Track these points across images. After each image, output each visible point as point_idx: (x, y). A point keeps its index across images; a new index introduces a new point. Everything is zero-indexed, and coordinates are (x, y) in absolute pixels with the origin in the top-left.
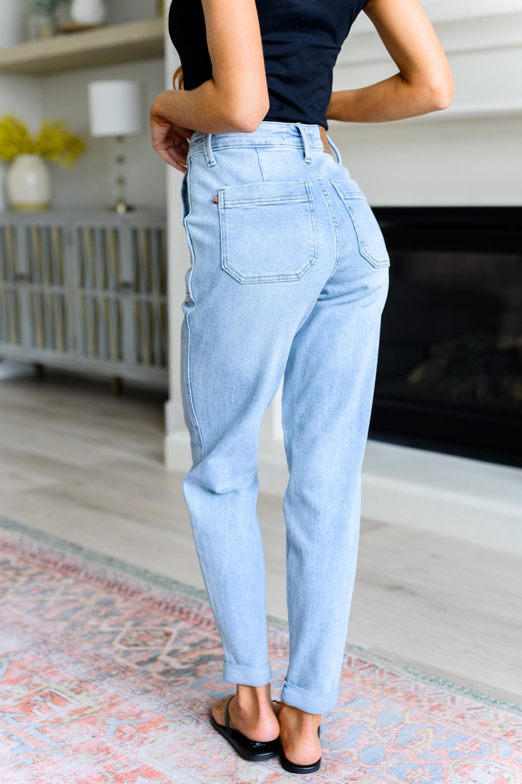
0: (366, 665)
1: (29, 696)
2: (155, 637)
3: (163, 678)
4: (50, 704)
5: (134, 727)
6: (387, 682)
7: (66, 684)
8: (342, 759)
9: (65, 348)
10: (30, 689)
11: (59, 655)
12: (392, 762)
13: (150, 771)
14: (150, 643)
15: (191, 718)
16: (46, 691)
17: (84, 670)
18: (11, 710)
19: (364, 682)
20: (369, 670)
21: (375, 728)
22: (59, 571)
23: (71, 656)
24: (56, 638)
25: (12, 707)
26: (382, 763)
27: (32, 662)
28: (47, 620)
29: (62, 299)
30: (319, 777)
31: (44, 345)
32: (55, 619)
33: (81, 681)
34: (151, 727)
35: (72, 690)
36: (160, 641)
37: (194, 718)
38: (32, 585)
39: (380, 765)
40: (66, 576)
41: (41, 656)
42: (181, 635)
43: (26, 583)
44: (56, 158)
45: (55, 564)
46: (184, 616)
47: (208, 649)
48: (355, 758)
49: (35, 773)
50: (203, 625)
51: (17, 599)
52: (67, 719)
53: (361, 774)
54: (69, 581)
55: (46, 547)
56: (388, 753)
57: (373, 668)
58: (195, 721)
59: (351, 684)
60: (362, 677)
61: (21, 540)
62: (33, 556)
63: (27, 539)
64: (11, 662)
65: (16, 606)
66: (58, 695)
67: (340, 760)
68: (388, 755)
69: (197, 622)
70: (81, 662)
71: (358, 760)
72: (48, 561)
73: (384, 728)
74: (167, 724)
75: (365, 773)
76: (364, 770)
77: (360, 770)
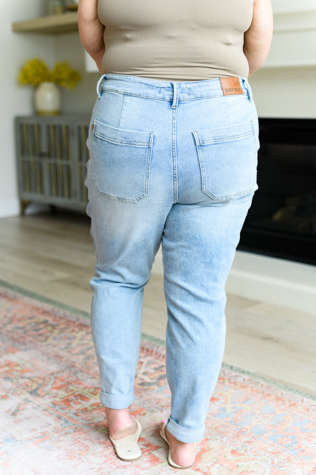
0: (253, 382)
1: (68, 396)
3: (140, 387)
4: (79, 401)
6: (265, 391)
7: (87, 389)
8: (243, 432)
9: (70, 196)
10: (67, 392)
11: (82, 374)
12: (270, 434)
15: (158, 409)
16: (77, 393)
17: (97, 382)
19: (252, 391)
20: (255, 384)
21: (259, 415)
22: (77, 327)
23: (88, 374)
24: (79, 364)
25: (59, 402)
26: (265, 435)
27: (67, 378)
28: (73, 354)
29: (68, 168)
30: (230, 441)
31: (57, 194)
32: (77, 354)
33: (96, 388)
34: (136, 414)
35: (92, 393)
37: (159, 409)
38: (62, 335)
39: (263, 435)
40: (81, 330)
41: (72, 374)
42: (149, 363)
43: (59, 334)
44: (64, 84)
45: (74, 323)
46: (149, 353)
48: (249, 432)
49: (76, 437)
50: (161, 358)
51: (54, 342)
52: (90, 409)
53: (253, 440)
54: (83, 333)
55: (68, 313)
57: (257, 383)
58: (160, 411)
60: (251, 388)
62: (61, 318)
63: (56, 309)
64: (56, 378)
65: (54, 346)
66: (84, 396)
67: (241, 432)
68: (268, 430)
69: (157, 356)
70: (95, 378)
71: (251, 433)
72: (70, 321)
73: (265, 415)
74: (145, 412)
75: (255, 439)
76: (254, 438)
77: (252, 438)
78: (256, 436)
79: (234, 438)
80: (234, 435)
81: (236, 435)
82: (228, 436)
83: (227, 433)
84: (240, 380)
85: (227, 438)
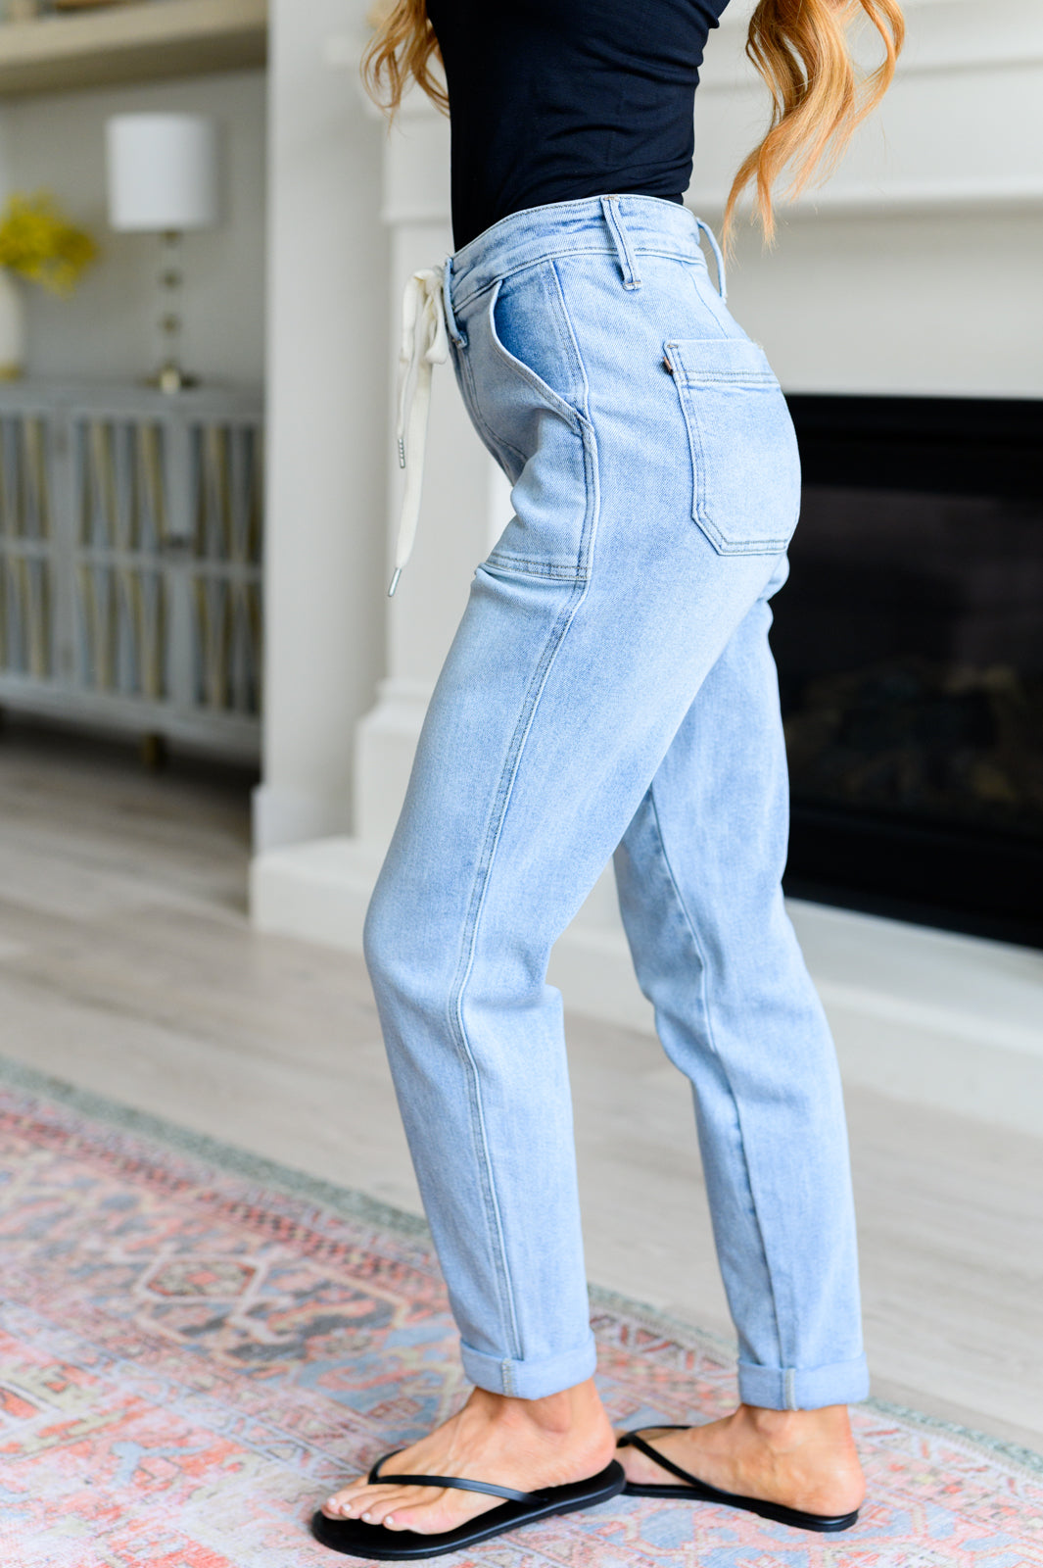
0: (657, 1343)
2: (220, 1277)
3: (235, 1363)
5: (174, 1464)
6: (701, 1378)
7: (34, 1371)
8: (605, 1535)
9: (48, 670)
11: (19, 1312)
12: (707, 1544)
13: (204, 1555)
14: (212, 1289)
15: (292, 1446)
17: (70, 1344)
19: (652, 1377)
20: (663, 1353)
22: (25, 1135)
23: (45, 1313)
24: (15, 1275)
26: (687, 1546)
29: (43, 569)
32: (12, 1236)
33: (65, 1367)
34: (207, 1463)
35: (46, 1384)
36: (231, 1286)
37: (298, 1446)
39: (683, 1549)
40: (38, 1147)
42: (276, 1273)
44: (37, 273)
45: (17, 1120)
46: (283, 1234)
47: (332, 1303)
48: (631, 1535)
50: (323, 1254)
52: (33, 1445)
54: (45, 1157)
56: (701, 1526)
57: (672, 1349)
58: (299, 1452)
59: (628, 1382)
60: (650, 1367)
66: (16, 1395)
67: (601, 1537)
68: (700, 1531)
69: (309, 1246)
70: (67, 1327)
71: (638, 1539)
74: (242, 1458)
76: (648, 1559)
77: (640, 1560)
78: (654, 1551)
79: (569, 1557)
80: (571, 1549)
81: (581, 1548)
82: (550, 1554)
83: (545, 1543)
84: (611, 1338)
85: (543, 1560)
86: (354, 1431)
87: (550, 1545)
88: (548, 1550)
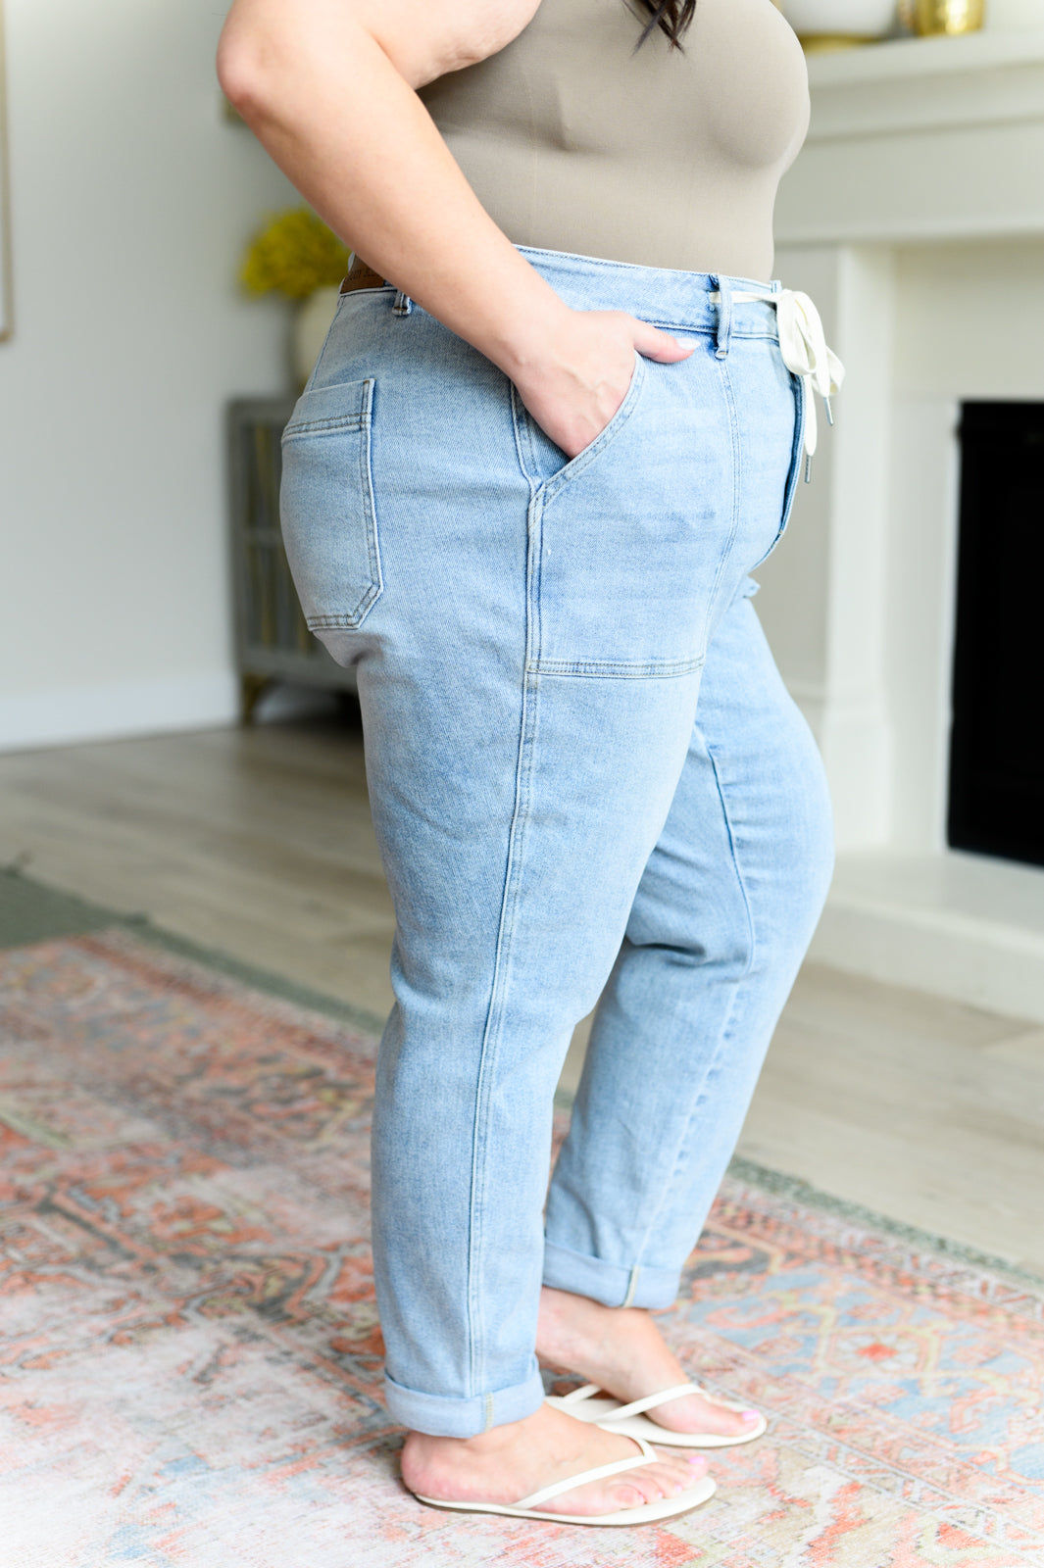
0: (1014, 1296)
8: (978, 1464)
18: (354, 1348)
19: (1012, 1325)
20: (1021, 1303)
21: (1037, 1409)
25: (354, 1342)
30: (937, 1496)
43: (357, 1115)
47: (712, 1251)
48: (1002, 1466)
51: (343, 1142)
53: (1016, 1495)
57: (1029, 1301)
60: (1010, 1316)
61: (340, 1034)
63: (352, 1031)
64: (344, 1261)
65: (343, 1155)
67: (974, 1466)
71: (1008, 1470)
75: (1022, 1492)
76: (1019, 1488)
77: (1012, 1488)
78: (1024, 1481)
79: (947, 1484)
80: (948, 1475)
81: (957, 1476)
82: (930, 1479)
83: (924, 1468)
84: (972, 1289)
85: (923, 1485)
86: (742, 1365)
87: (929, 1471)
88: (927, 1476)
